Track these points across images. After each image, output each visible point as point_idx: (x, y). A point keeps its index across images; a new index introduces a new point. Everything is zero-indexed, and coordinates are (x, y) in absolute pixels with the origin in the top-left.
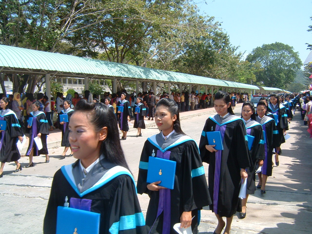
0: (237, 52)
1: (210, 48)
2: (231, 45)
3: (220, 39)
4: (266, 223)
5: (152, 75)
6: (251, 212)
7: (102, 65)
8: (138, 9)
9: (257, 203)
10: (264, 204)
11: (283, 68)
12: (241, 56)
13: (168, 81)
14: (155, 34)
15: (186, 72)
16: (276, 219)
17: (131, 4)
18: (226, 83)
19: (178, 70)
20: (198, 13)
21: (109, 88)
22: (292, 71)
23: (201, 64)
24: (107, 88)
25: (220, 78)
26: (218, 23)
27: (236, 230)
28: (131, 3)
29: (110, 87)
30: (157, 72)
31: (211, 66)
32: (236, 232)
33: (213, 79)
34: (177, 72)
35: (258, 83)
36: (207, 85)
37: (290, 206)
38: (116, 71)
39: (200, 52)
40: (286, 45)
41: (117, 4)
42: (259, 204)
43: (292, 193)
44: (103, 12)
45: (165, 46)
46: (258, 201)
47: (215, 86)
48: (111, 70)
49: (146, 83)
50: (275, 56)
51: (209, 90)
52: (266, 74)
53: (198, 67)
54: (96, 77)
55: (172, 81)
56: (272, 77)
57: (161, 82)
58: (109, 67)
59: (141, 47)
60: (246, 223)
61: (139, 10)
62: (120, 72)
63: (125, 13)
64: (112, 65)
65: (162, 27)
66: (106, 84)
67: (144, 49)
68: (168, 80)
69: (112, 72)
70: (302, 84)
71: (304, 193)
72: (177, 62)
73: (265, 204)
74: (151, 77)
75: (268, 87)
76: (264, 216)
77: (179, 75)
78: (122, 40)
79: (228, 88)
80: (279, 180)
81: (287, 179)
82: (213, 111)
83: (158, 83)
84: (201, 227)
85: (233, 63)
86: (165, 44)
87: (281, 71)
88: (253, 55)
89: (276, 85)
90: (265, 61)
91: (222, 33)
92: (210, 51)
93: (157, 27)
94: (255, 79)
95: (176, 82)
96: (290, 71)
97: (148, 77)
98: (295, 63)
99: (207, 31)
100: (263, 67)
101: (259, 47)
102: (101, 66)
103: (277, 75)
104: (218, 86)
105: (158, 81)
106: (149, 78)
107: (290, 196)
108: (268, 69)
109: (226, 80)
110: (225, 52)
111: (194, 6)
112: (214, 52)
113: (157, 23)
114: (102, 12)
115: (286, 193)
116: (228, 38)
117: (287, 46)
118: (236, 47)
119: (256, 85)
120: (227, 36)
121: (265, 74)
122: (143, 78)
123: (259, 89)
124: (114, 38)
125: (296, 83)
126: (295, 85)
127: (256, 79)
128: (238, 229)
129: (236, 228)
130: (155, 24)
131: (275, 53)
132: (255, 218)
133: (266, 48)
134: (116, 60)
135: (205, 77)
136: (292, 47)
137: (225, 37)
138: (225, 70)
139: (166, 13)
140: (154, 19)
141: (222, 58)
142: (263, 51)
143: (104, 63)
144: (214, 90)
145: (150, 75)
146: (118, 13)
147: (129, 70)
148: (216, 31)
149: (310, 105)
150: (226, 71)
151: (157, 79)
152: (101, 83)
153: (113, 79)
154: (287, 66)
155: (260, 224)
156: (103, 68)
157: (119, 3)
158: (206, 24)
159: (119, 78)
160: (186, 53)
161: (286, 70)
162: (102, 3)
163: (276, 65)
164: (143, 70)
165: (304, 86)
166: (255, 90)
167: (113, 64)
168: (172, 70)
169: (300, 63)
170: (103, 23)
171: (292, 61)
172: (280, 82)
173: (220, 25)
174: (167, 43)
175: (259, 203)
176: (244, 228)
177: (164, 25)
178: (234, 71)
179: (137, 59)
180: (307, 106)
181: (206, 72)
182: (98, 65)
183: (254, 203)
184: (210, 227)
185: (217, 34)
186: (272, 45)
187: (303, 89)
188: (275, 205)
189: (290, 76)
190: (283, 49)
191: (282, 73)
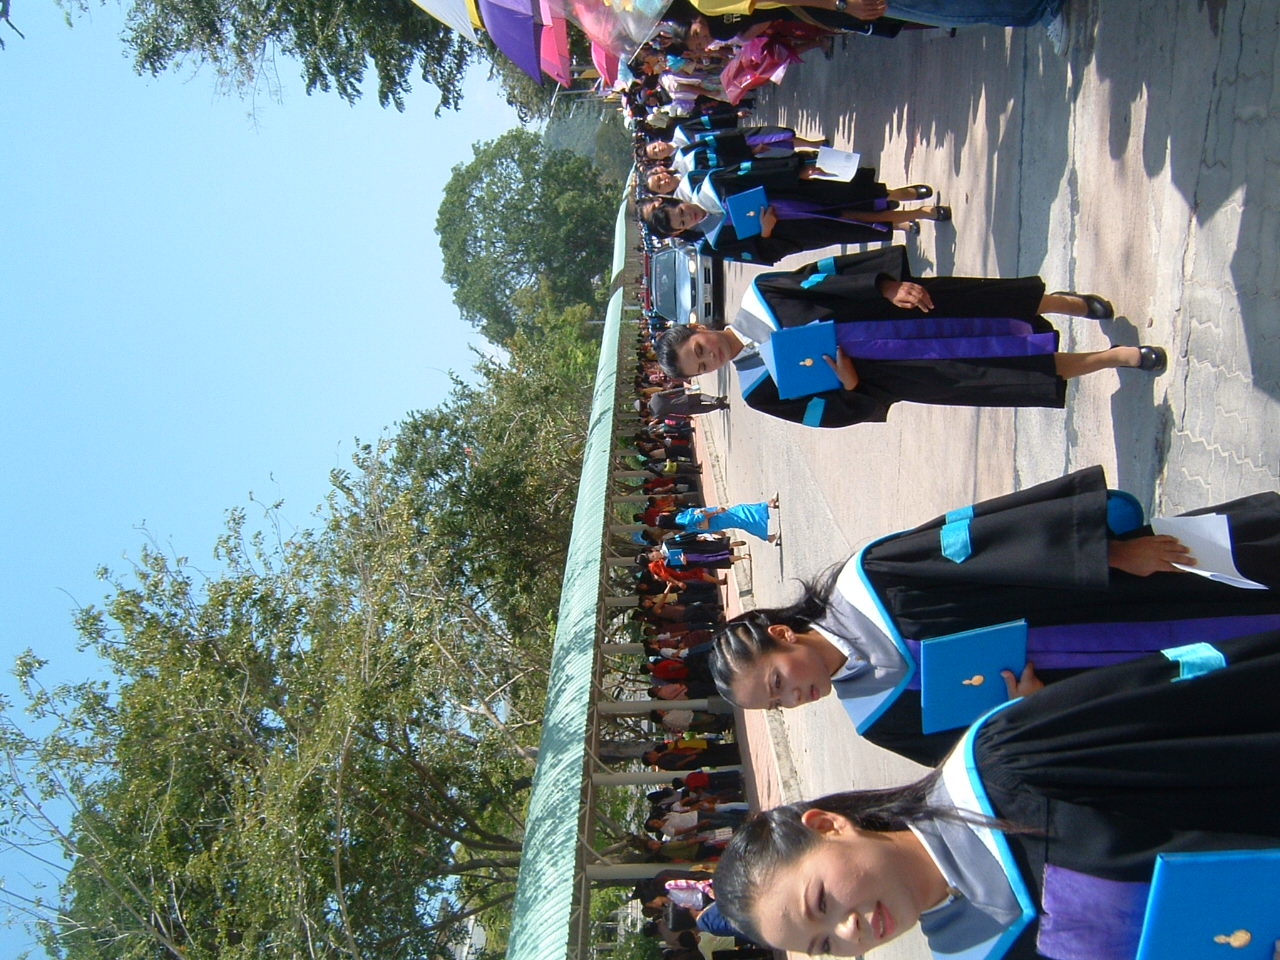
0: (478, 383)
1: (459, 488)
2: (446, 405)
3: (425, 447)
4: (1153, 208)
5: (568, 719)
6: (1110, 273)
7: (528, 927)
8: (300, 777)
9: (1072, 252)
10: (1073, 226)
11: (536, 202)
12: (491, 366)
13: (595, 655)
14: (400, 706)
15: (558, 583)
16: (1133, 171)
17: (281, 807)
18: (599, 421)
19: (549, 616)
20: (317, 537)
21: (627, 902)
22: (547, 166)
23: (525, 519)
24: (629, 911)
25: (581, 448)
26: (361, 456)
27: (1186, 325)
28: (274, 805)
29: (624, 897)
30: (558, 695)
31: (531, 483)
32: (1195, 323)
33: (583, 470)
34: (555, 618)
35: (597, 296)
36: (608, 497)
37: (1077, 122)
38: (552, 866)
39: (474, 527)
40: (447, 193)
41: (280, 864)
42: (1076, 243)
43: (1023, 120)
44: (310, 924)
45: (450, 671)
46: (1064, 248)
47: (609, 465)
48: (549, 888)
49: (603, 744)
50: (488, 234)
51: (630, 490)
52: (563, 266)
53: (538, 534)
54: (579, 951)
55: (592, 635)
56: (574, 243)
57: (596, 683)
58: (536, 898)
59: (457, 770)
60: (1156, 286)
61: (304, 773)
62: (556, 850)
63: (316, 832)
64: (530, 883)
65: (371, 677)
66: (611, 915)
67: (462, 756)
68: (591, 652)
69: (559, 884)
70: (598, 128)
71: (1022, 70)
72: (518, 623)
73: (1073, 219)
74: (580, 723)
75: (611, 255)
76: (1123, 219)
77: (568, 606)
78: (429, 847)
79: (621, 412)
80: (976, 176)
81: (971, 143)
82: (713, 466)
83: (600, 692)
84: (1184, 469)
85: (520, 394)
86: (444, 667)
87: (548, 211)
88: (485, 320)
89: (603, 228)
90: (512, 270)
91: (400, 441)
92: (470, 486)
93: (371, 701)
94: (582, 309)
95: (598, 621)
96: (548, 176)
97: (579, 735)
98: (516, 157)
99: (393, 501)
100: (533, 279)
101: (454, 298)
102: (530, 931)
103: (565, 224)
104: (612, 450)
105: (592, 694)
106: (580, 731)
107: (1037, 126)
108: (540, 260)
109: (588, 420)
110: (476, 428)
111: (289, 550)
112: (478, 474)
113: (356, 699)
114: (311, 927)
115: (1024, 145)
116: (417, 416)
117: (450, 190)
118: (452, 386)
119: (607, 303)
120: (411, 420)
121: (560, 271)
122: (582, 753)
123: (621, 290)
124: (420, 882)
125: (596, 149)
126: (603, 151)
127: (579, 303)
128: (1184, 317)
129: (1179, 324)
130: (360, 705)
131: (479, 235)
132: (1136, 254)
133: (458, 270)
134: (508, 872)
135: (574, 506)
136: (454, 169)
137: (415, 427)
138: (546, 427)
139: (319, 664)
140: (342, 712)
141: (499, 438)
142: (470, 279)
143: (522, 917)
144: (627, 468)
145: (570, 726)
146: (314, 860)
147: (551, 813)
148: (390, 465)
149: (676, 85)
150: (552, 424)
151: (586, 698)
152: (610, 937)
153: (588, 880)
154: (529, 188)
155: (1159, 231)
156: (540, 921)
157: (276, 858)
158: (366, 505)
159: (582, 858)
160: (479, 586)
161: (543, 189)
162: (273, 930)
163: (523, 231)
164: (549, 756)
165: (605, 119)
166: (624, 305)
167: (524, 879)
168: (550, 640)
169: (517, 137)
170: (355, 925)
171: (511, 169)
172: (591, 208)
173: (367, 447)
174: (439, 660)
175: (1072, 244)
176: (1177, 294)
177: (366, 670)
178: (552, 389)
179: (504, 785)
180: (679, 95)
181: (557, 502)
182: (529, 942)
183: (1073, 261)
184: (1182, 431)
185: (405, 462)
186: (445, 245)
187: (616, 120)
188: (1076, 178)
189: (568, 172)
190: (463, 204)
191: (555, 203)
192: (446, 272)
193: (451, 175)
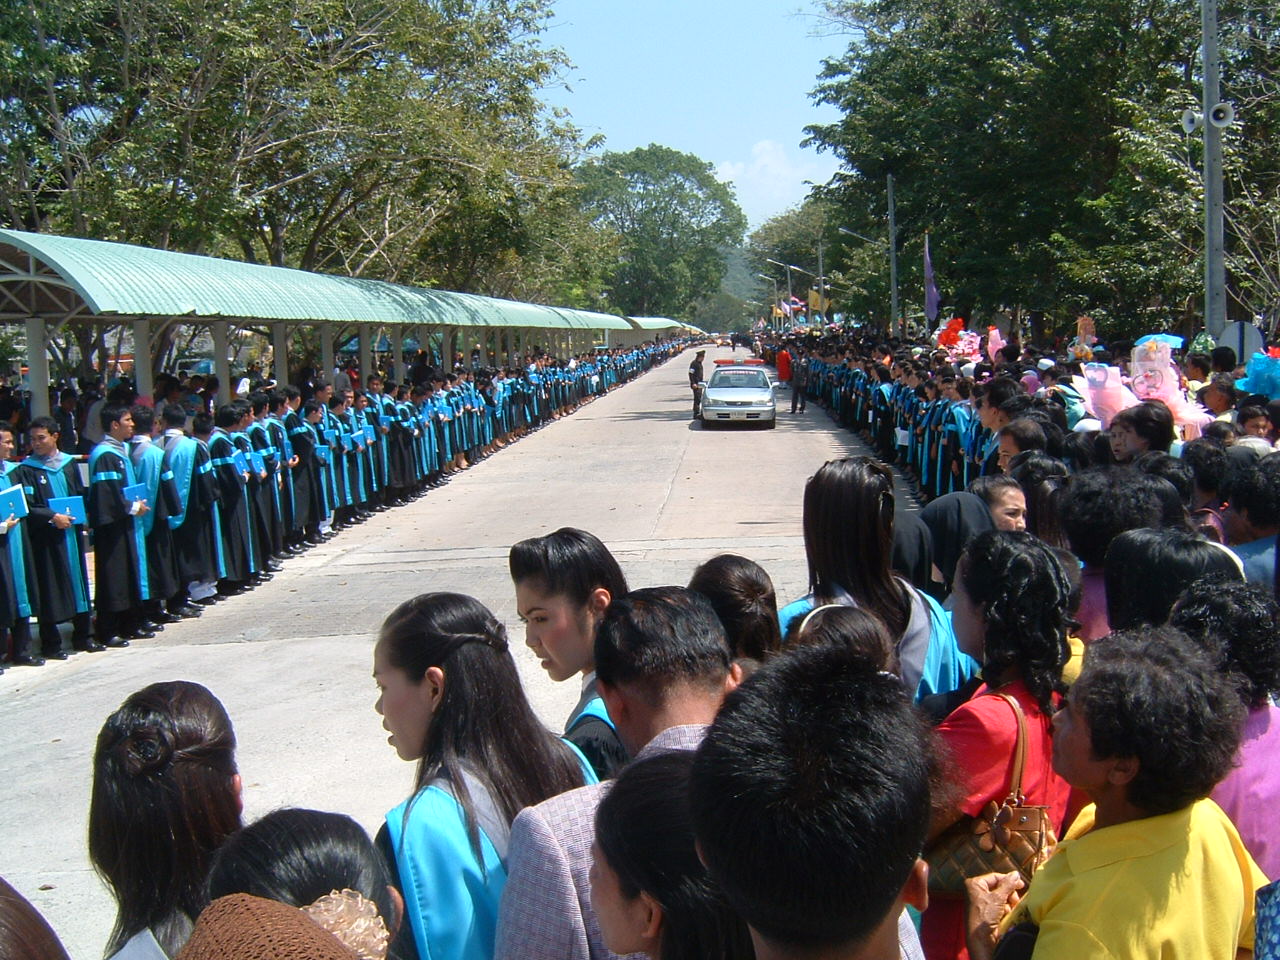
22: (713, 252)
50: (650, 195)
87: (670, 253)
89: (657, 304)
96: (704, 252)
98: (722, 223)
103: (662, 267)
131: (649, 187)
133: (616, 167)
136: (711, 164)
142: (608, 178)
154: (692, 234)
169: (740, 223)
171: (711, 217)
172: (674, 293)
186: (638, 153)
189: (708, 271)
190: (678, 172)
191: (680, 259)
192: (614, 155)
193: (707, 162)
